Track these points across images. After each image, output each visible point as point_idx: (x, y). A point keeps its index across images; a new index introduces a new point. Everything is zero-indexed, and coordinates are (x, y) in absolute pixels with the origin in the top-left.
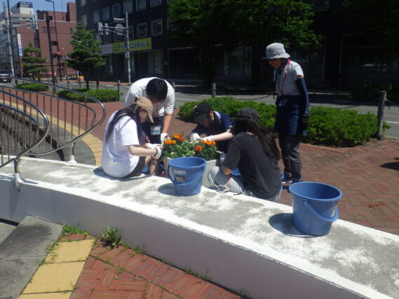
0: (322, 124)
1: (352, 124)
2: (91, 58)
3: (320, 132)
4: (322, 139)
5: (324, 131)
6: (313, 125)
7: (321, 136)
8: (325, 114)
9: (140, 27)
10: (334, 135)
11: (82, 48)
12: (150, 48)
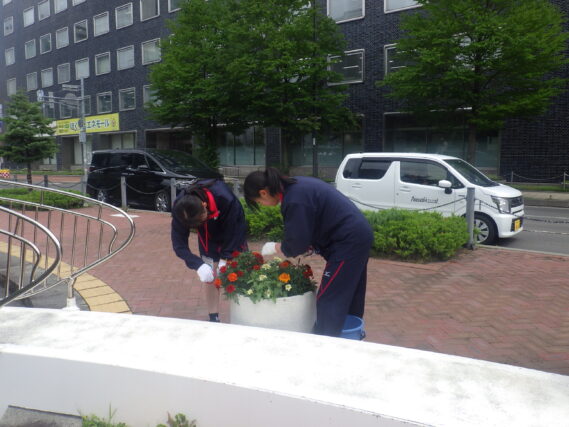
0: (403, 233)
1: (440, 230)
2: (38, 143)
3: (402, 244)
4: (406, 253)
5: (405, 241)
6: (391, 234)
7: (403, 249)
8: (404, 218)
9: (101, 98)
10: (421, 246)
11: (23, 128)
12: (117, 128)
